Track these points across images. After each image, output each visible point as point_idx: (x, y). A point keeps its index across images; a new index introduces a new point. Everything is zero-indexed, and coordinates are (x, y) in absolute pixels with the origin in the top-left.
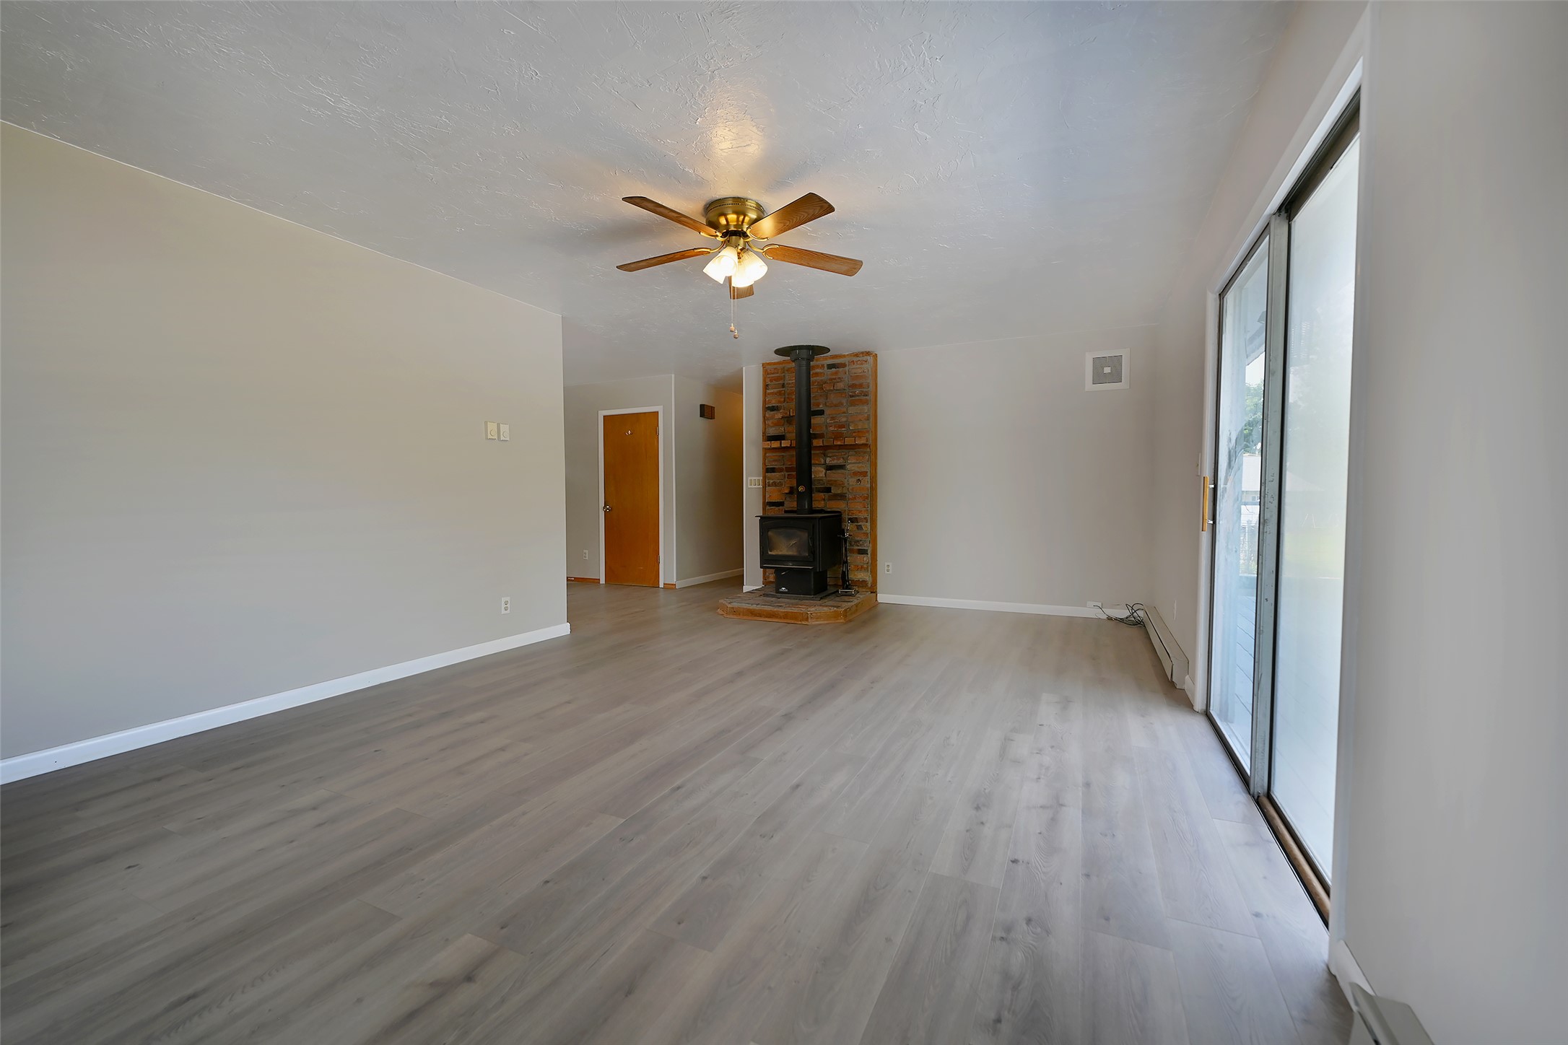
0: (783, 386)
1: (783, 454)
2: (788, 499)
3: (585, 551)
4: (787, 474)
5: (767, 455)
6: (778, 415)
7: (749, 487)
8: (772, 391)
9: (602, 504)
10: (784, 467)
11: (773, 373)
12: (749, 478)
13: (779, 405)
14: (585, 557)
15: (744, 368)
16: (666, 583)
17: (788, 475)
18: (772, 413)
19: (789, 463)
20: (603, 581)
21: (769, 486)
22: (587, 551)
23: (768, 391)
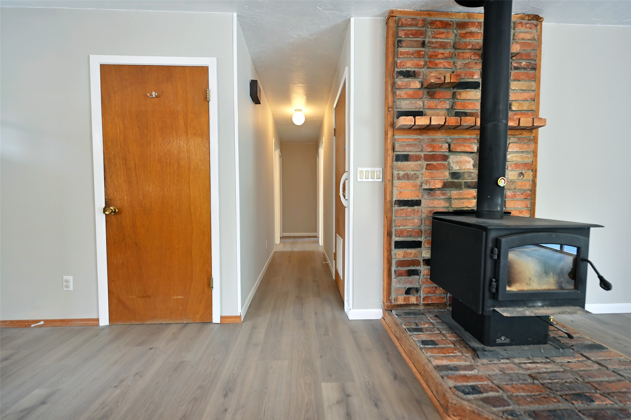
0: (423, 44)
1: (419, 137)
2: (426, 196)
3: (65, 277)
4: (425, 163)
5: (396, 137)
6: (416, 84)
7: (359, 180)
8: (407, 50)
9: (100, 202)
10: (422, 154)
11: (411, 25)
12: (360, 169)
13: (416, 70)
14: (67, 287)
15: (352, 19)
16: (224, 314)
17: (427, 165)
18: (406, 80)
19: (430, 149)
20: (104, 320)
21: (399, 178)
22: (71, 278)
23: (401, 50)
